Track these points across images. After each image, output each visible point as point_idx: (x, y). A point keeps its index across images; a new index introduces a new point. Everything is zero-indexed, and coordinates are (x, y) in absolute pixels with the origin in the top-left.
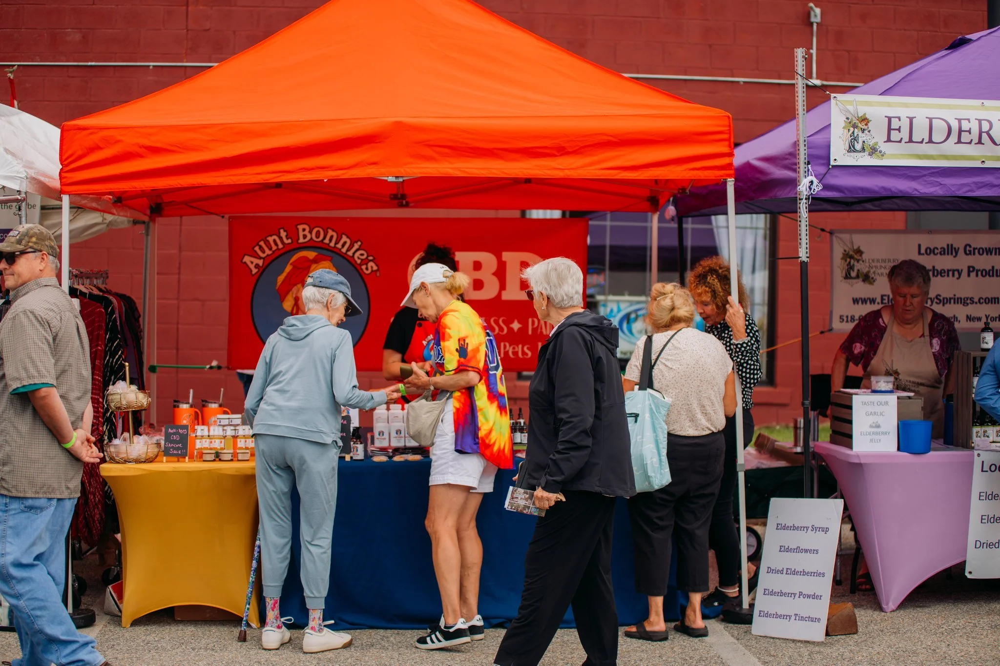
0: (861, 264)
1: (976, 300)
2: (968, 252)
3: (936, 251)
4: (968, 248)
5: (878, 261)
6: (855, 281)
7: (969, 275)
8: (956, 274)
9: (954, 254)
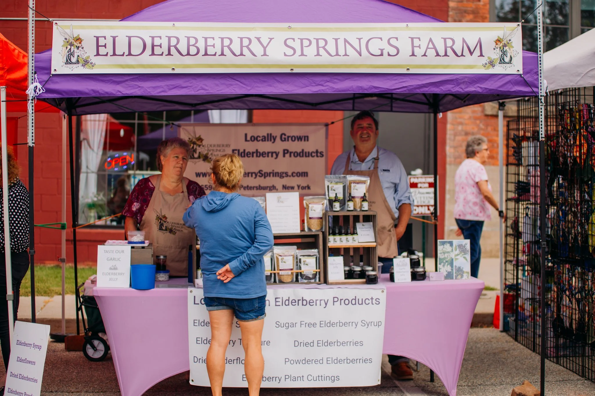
0: (201, 148)
1: (290, 174)
2: (283, 139)
3: (259, 139)
4: (283, 136)
5: (214, 146)
6: (197, 160)
7: (284, 156)
8: (274, 155)
9: (273, 140)
